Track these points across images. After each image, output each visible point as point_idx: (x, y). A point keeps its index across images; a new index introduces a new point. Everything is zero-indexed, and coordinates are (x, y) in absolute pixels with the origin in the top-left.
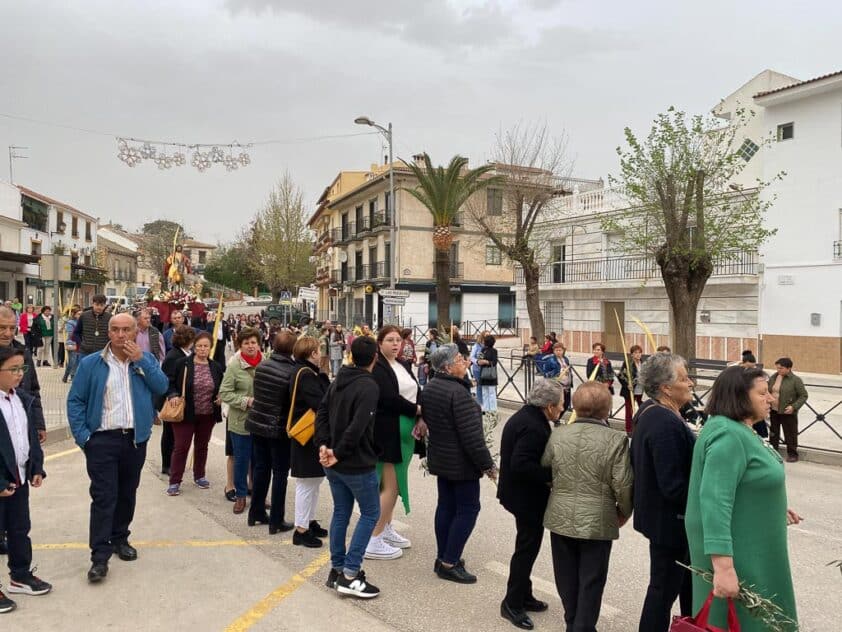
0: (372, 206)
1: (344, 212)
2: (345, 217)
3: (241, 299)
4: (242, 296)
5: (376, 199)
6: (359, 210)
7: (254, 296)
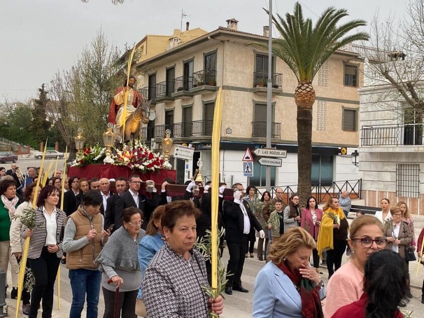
0: (186, 66)
1: (151, 73)
2: (152, 78)
3: (28, 153)
4: (29, 150)
5: (192, 60)
6: (170, 72)
7: (40, 151)
